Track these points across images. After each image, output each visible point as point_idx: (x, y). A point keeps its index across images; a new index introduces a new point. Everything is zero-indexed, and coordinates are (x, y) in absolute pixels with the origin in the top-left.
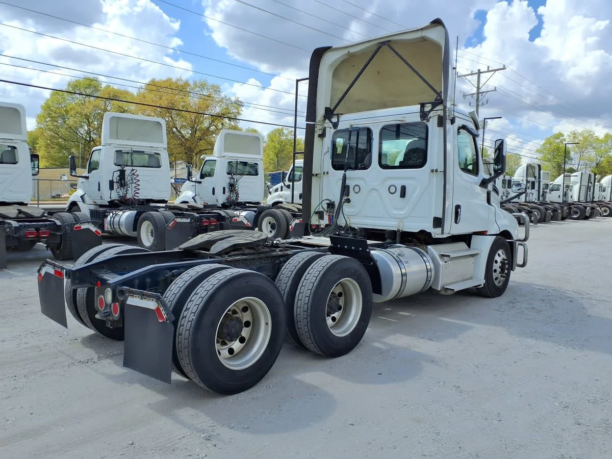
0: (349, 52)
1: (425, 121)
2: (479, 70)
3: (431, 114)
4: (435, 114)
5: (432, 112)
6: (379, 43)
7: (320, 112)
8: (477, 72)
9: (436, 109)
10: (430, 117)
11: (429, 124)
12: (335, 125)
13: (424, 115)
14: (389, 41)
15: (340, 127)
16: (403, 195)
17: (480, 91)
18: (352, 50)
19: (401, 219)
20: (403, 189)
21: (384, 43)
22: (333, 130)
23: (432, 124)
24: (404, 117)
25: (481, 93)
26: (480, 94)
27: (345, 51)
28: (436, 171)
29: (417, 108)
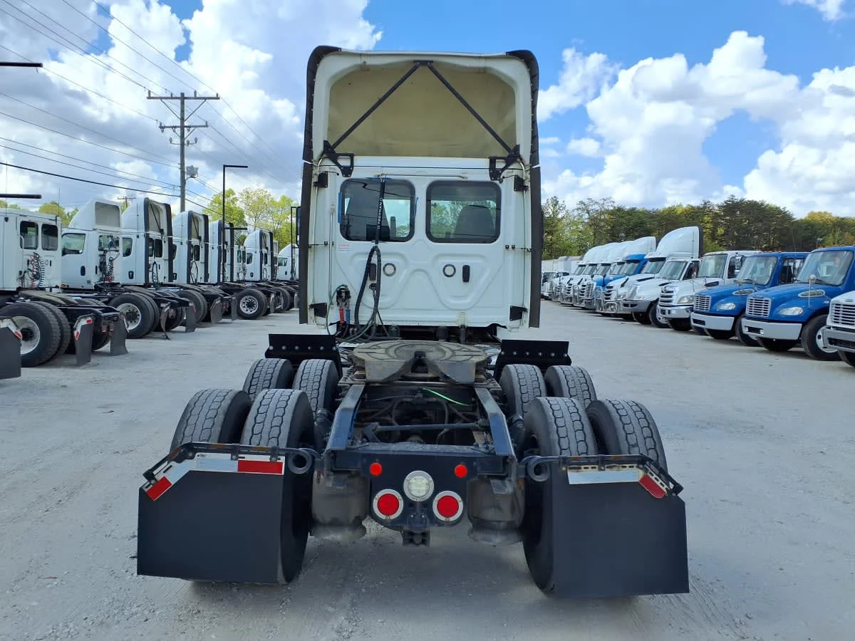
0: (365, 62)
1: (497, 182)
2: (183, 94)
3: (504, 174)
4: (510, 174)
5: (506, 171)
6: (415, 61)
7: (318, 148)
8: (179, 96)
9: (511, 167)
10: (504, 177)
11: (502, 186)
12: (347, 171)
13: (495, 173)
14: (432, 62)
15: (354, 175)
16: (466, 277)
17: (186, 124)
18: (371, 61)
19: (462, 312)
20: (466, 270)
21: (424, 63)
22: (342, 179)
23: (507, 186)
24: (466, 173)
25: (186, 127)
26: (185, 129)
27: (359, 61)
28: (513, 248)
29: (485, 163)
